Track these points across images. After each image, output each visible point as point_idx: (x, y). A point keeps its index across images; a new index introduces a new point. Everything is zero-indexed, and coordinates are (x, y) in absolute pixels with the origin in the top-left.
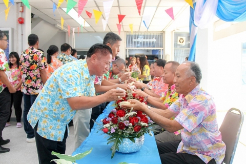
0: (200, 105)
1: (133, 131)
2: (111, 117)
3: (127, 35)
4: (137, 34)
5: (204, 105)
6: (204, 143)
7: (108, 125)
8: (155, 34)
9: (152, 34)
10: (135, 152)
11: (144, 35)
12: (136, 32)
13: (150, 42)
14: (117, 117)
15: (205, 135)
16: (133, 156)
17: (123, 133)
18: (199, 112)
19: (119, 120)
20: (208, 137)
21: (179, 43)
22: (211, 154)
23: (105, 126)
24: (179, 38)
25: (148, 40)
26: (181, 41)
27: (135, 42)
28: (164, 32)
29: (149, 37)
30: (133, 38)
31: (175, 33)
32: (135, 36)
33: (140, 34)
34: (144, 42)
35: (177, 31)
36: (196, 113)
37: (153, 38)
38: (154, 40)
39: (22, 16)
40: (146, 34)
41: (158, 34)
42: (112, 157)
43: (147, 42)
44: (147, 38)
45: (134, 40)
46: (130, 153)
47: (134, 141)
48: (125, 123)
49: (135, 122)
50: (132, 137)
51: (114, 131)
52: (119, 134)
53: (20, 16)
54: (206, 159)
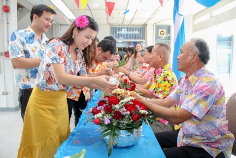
0: (209, 87)
1: (132, 121)
2: (102, 105)
3: (111, 28)
4: (121, 27)
5: (213, 86)
6: (211, 134)
7: (99, 115)
8: (138, 27)
9: (135, 27)
10: (133, 146)
11: (127, 28)
12: (119, 25)
13: (133, 34)
14: (111, 104)
15: (212, 124)
16: (131, 150)
17: (119, 123)
18: (209, 95)
19: (113, 108)
20: (215, 127)
21: (160, 35)
22: (220, 146)
23: (96, 116)
24: (160, 30)
25: (131, 32)
26: (162, 33)
27: (119, 34)
28: (146, 25)
29: (132, 30)
30: (117, 30)
31: (156, 25)
32: (119, 28)
33: (123, 27)
34: (127, 34)
35: (158, 24)
36: (206, 97)
37: (136, 30)
38: (137, 32)
39: (7, 3)
40: (129, 27)
41: (140, 27)
42: (109, 155)
43: (130, 34)
44: (130, 31)
45: (118, 32)
46: (127, 147)
47: (132, 133)
48: (121, 112)
49: (132, 111)
50: (130, 128)
51: (109, 122)
52: (114, 124)
53: (5, 4)
54: (214, 153)
